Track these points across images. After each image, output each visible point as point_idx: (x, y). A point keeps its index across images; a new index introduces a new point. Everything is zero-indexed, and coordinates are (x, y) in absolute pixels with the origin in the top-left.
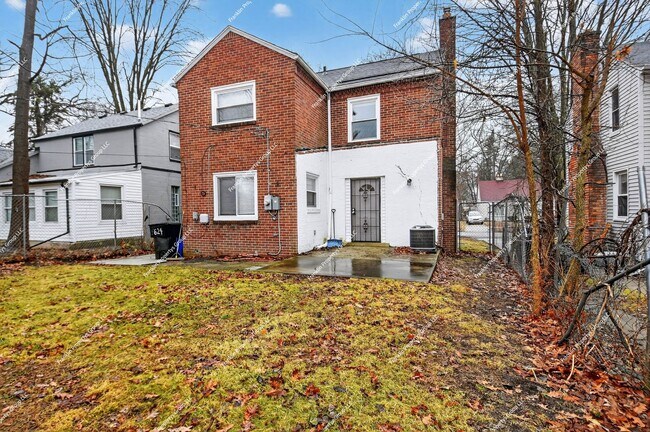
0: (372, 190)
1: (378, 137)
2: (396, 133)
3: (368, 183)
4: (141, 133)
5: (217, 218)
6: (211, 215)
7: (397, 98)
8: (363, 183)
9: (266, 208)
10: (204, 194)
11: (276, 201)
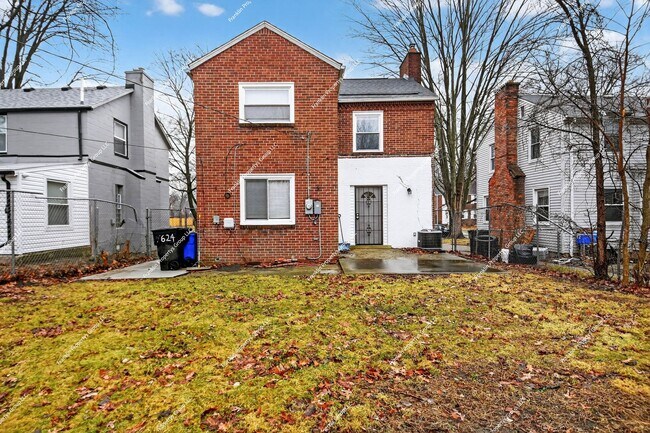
0: (374, 197)
1: (381, 150)
2: (397, 147)
3: (371, 191)
4: (87, 118)
5: (244, 222)
6: (237, 220)
7: (400, 117)
8: (366, 190)
9: (307, 212)
10: (228, 196)
11: (318, 205)
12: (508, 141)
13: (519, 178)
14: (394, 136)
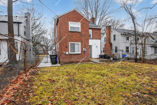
1: (91, 38)
6: (69, 52)
7: (95, 31)
9: (83, 51)
10: (67, 47)
11: (86, 49)
12: (109, 37)
13: (111, 44)
14: (94, 35)
